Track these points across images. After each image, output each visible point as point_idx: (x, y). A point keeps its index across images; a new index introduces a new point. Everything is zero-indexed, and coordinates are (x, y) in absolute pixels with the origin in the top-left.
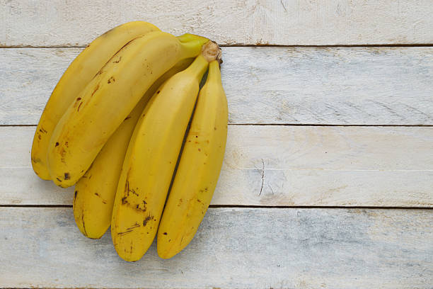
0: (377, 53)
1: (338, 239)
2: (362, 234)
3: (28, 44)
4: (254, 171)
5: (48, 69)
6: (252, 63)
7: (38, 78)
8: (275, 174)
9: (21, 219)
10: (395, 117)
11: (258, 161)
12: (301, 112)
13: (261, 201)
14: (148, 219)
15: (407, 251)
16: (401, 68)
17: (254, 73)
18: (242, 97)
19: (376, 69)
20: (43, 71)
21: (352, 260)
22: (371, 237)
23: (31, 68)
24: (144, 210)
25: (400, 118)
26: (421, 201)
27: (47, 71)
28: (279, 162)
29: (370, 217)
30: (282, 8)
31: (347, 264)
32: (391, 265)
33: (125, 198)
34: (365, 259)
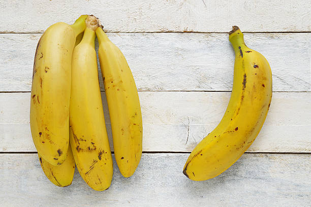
0: (272, 37)
1: (247, 176)
2: (264, 172)
3: (11, 31)
4: (182, 126)
5: (25, 50)
6: (178, 45)
7: (16, 56)
8: (198, 128)
9: (7, 163)
10: (286, 86)
11: (185, 118)
12: (215, 82)
13: (187, 148)
14: (100, 154)
15: (298, 186)
16: (290, 49)
17: (180, 52)
18: (170, 71)
19: (271, 49)
20: (20, 51)
21: (257, 192)
22: (271, 175)
23: (11, 48)
24: (95, 149)
25: (290, 86)
26: (307, 148)
27: (23, 51)
28: (201, 119)
29: (271, 160)
30: (203, 4)
31: (253, 195)
32: (286, 196)
33: (78, 147)
34: (267, 192)
